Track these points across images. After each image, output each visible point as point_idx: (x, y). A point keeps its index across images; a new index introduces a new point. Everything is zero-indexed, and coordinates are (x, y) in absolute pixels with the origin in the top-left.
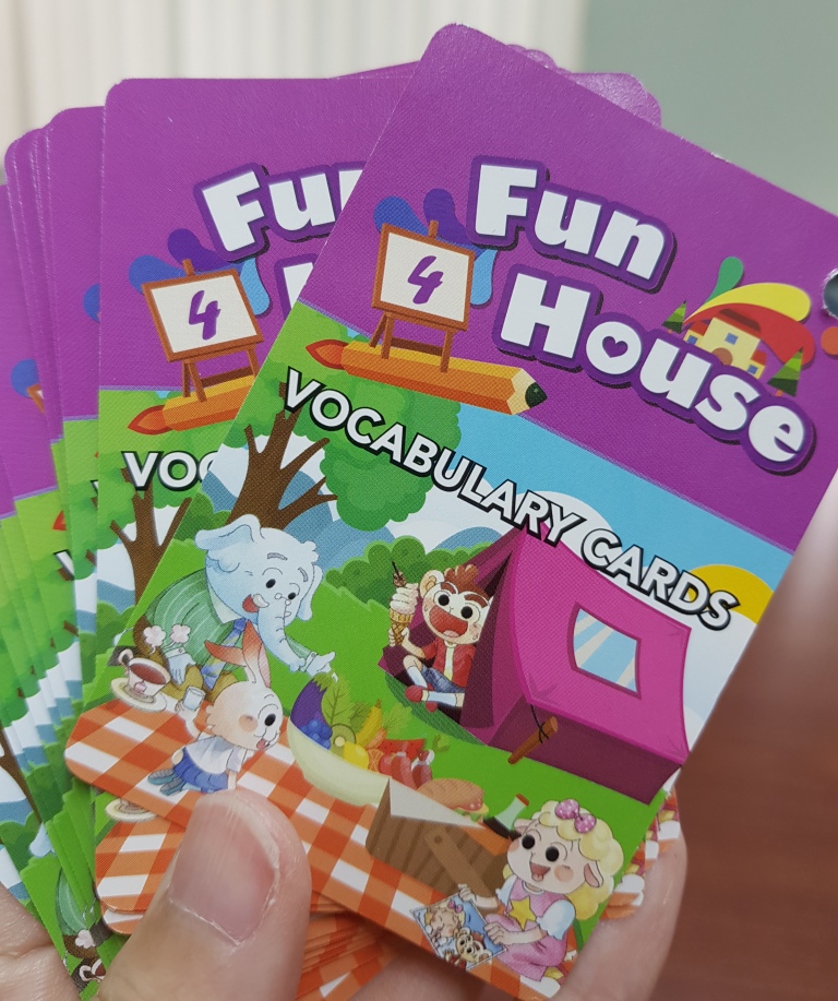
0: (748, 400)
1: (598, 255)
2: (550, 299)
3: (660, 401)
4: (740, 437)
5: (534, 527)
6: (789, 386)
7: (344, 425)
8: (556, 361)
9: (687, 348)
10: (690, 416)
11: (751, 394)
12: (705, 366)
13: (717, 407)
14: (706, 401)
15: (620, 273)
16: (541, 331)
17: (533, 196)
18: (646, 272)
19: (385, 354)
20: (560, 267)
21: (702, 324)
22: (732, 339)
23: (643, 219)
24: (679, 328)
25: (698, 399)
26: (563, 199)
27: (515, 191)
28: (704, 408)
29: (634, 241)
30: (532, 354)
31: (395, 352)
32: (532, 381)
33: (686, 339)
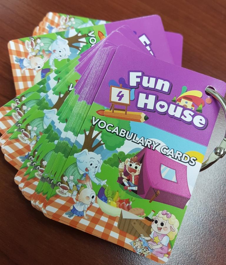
0: (192, 115)
1: (156, 88)
2: (147, 98)
3: (173, 117)
4: (191, 123)
5: (149, 147)
6: (200, 111)
7: (105, 128)
8: (150, 110)
9: (177, 105)
10: (180, 119)
11: (192, 114)
12: (182, 109)
13: (185, 117)
14: (183, 116)
15: (161, 91)
16: (146, 105)
17: (141, 78)
18: (167, 91)
19: (113, 112)
20: (148, 91)
21: (180, 100)
22: (187, 103)
23: (165, 80)
24: (175, 101)
25: (181, 116)
26: (147, 78)
27: (137, 77)
28: (183, 117)
29: (163, 85)
30: (144, 109)
31: (115, 111)
32: (145, 115)
33: (177, 103)
